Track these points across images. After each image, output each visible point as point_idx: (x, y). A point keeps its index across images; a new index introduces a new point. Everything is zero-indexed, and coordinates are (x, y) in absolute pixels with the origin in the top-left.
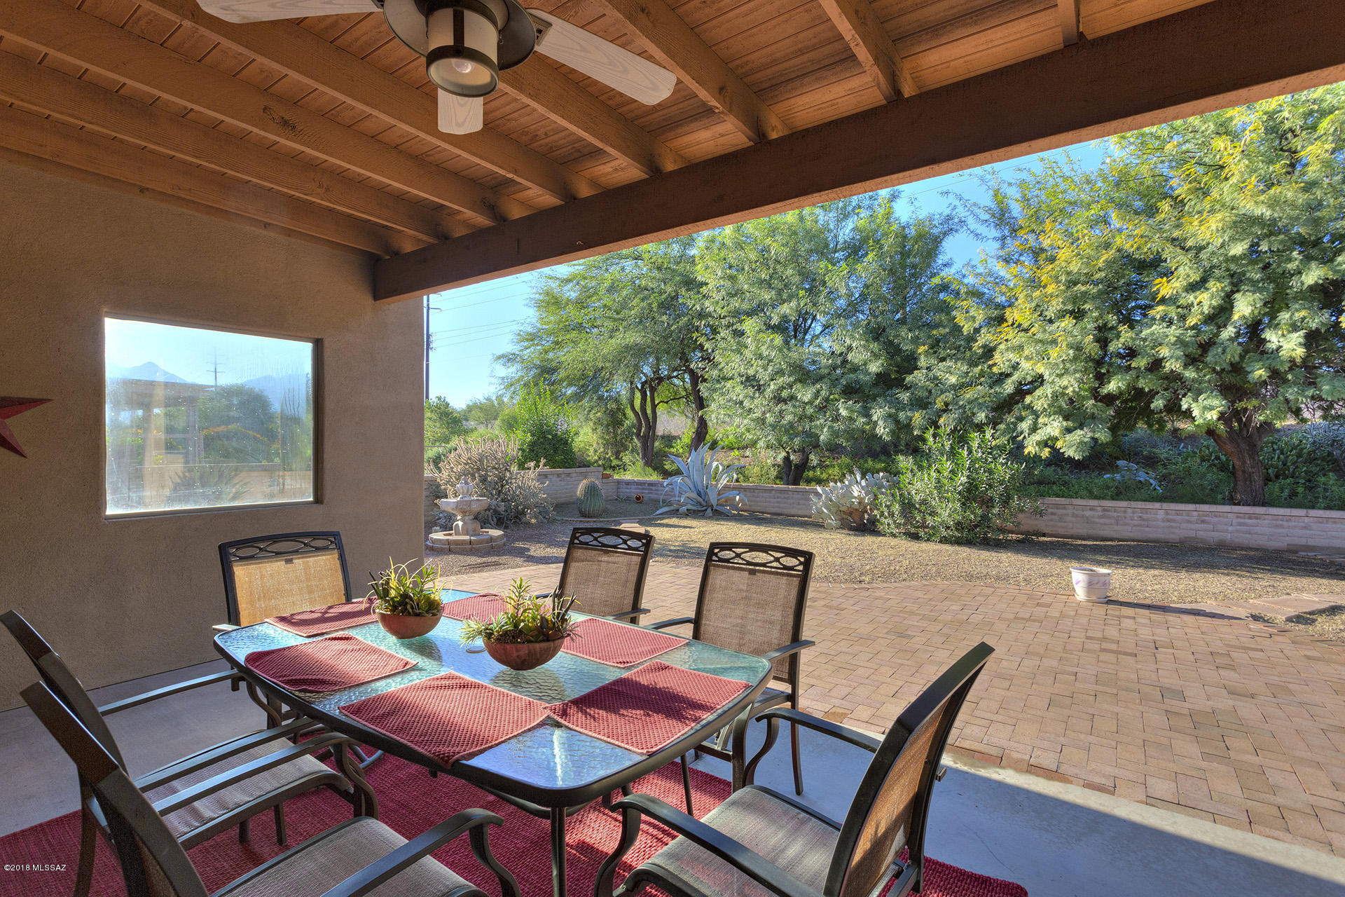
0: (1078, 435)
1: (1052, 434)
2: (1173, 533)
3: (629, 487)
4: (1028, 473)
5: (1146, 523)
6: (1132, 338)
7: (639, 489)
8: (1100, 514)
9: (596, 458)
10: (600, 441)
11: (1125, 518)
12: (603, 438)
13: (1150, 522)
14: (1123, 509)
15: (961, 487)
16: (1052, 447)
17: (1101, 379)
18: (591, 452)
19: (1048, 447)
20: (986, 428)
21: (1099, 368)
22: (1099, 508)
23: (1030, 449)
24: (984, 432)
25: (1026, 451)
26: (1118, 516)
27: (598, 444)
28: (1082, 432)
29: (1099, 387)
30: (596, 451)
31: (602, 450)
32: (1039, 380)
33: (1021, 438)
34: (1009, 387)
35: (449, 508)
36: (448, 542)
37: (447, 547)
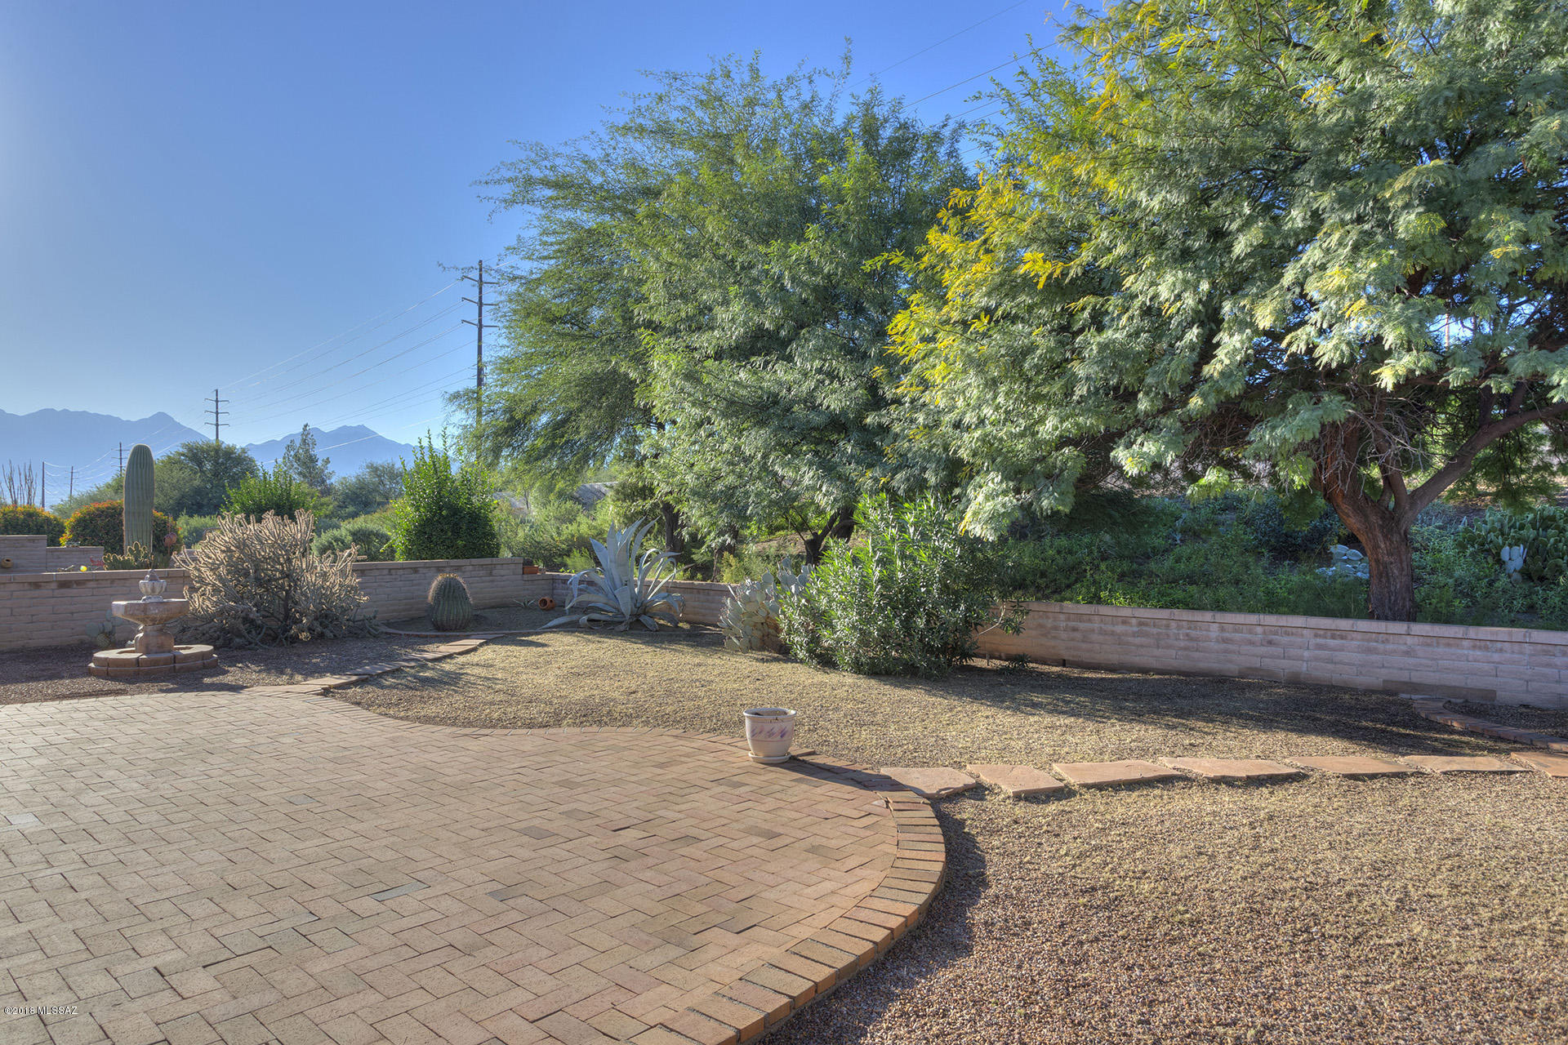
2: (1230, 661)
14: (1167, 622)
35: (119, 614)
36: (107, 662)
37: (105, 669)
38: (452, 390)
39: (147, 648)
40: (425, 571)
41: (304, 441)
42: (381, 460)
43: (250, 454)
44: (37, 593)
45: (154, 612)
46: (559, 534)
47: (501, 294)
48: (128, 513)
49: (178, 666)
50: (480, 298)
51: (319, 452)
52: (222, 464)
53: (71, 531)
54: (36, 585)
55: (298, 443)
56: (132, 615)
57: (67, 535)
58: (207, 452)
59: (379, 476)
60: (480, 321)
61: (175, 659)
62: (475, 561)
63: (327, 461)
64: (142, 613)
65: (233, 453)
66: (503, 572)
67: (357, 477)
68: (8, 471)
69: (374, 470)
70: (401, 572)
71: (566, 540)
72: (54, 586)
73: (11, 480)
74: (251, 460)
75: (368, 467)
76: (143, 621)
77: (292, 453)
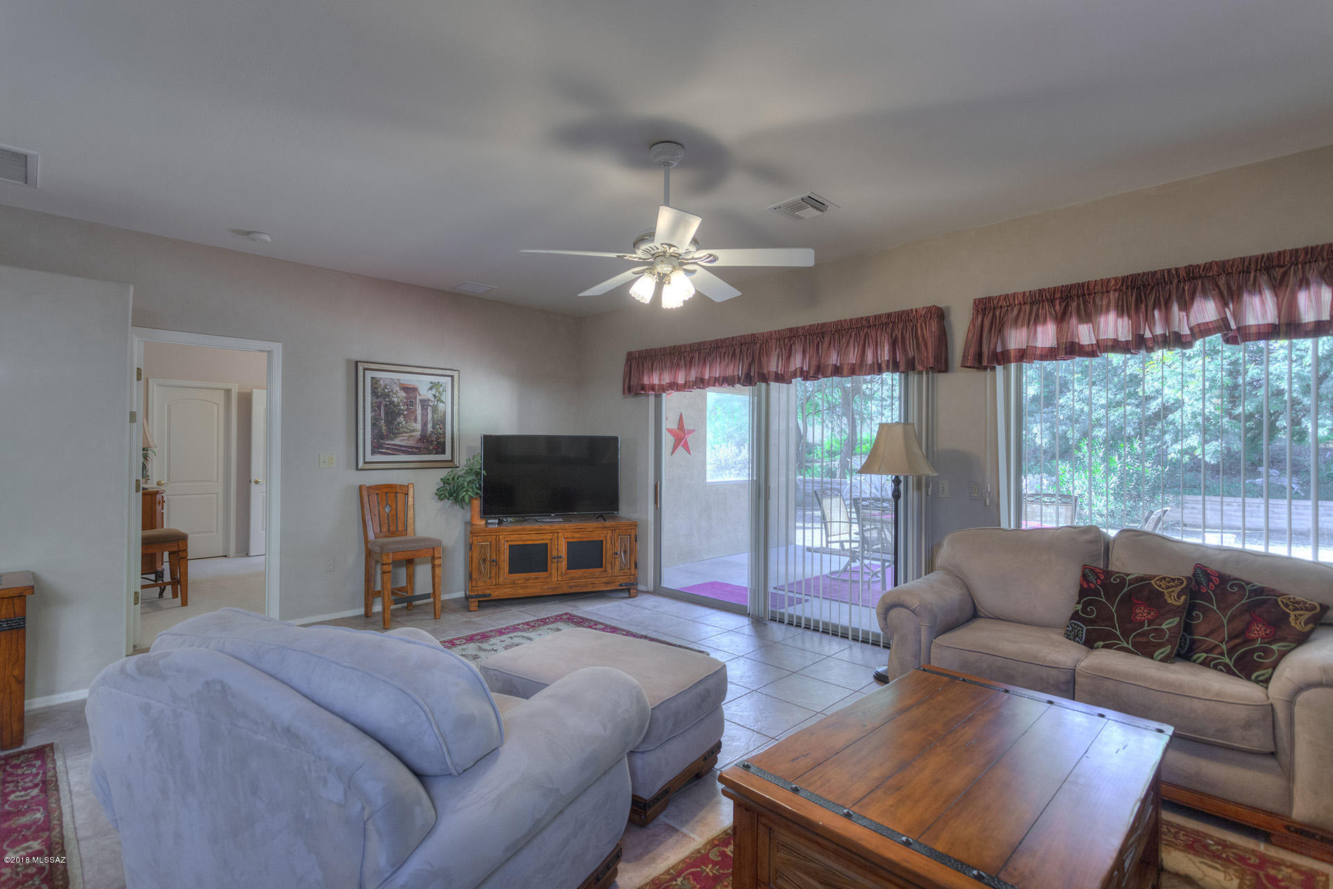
0: (1213, 446)
1: (1191, 445)
2: (1302, 524)
4: (1171, 474)
5: (1277, 516)
6: (1258, 373)
8: (1236, 508)
11: (1259, 512)
13: (1282, 515)
14: (1257, 505)
15: (1113, 485)
16: (1192, 455)
17: (1234, 400)
19: (1189, 454)
20: (1134, 439)
21: (1233, 394)
22: (1235, 504)
23: (1172, 456)
24: (1132, 442)
25: (1169, 457)
26: (1252, 511)
28: (1217, 443)
29: (1232, 409)
32: (1179, 404)
33: (1164, 447)
34: (1154, 406)
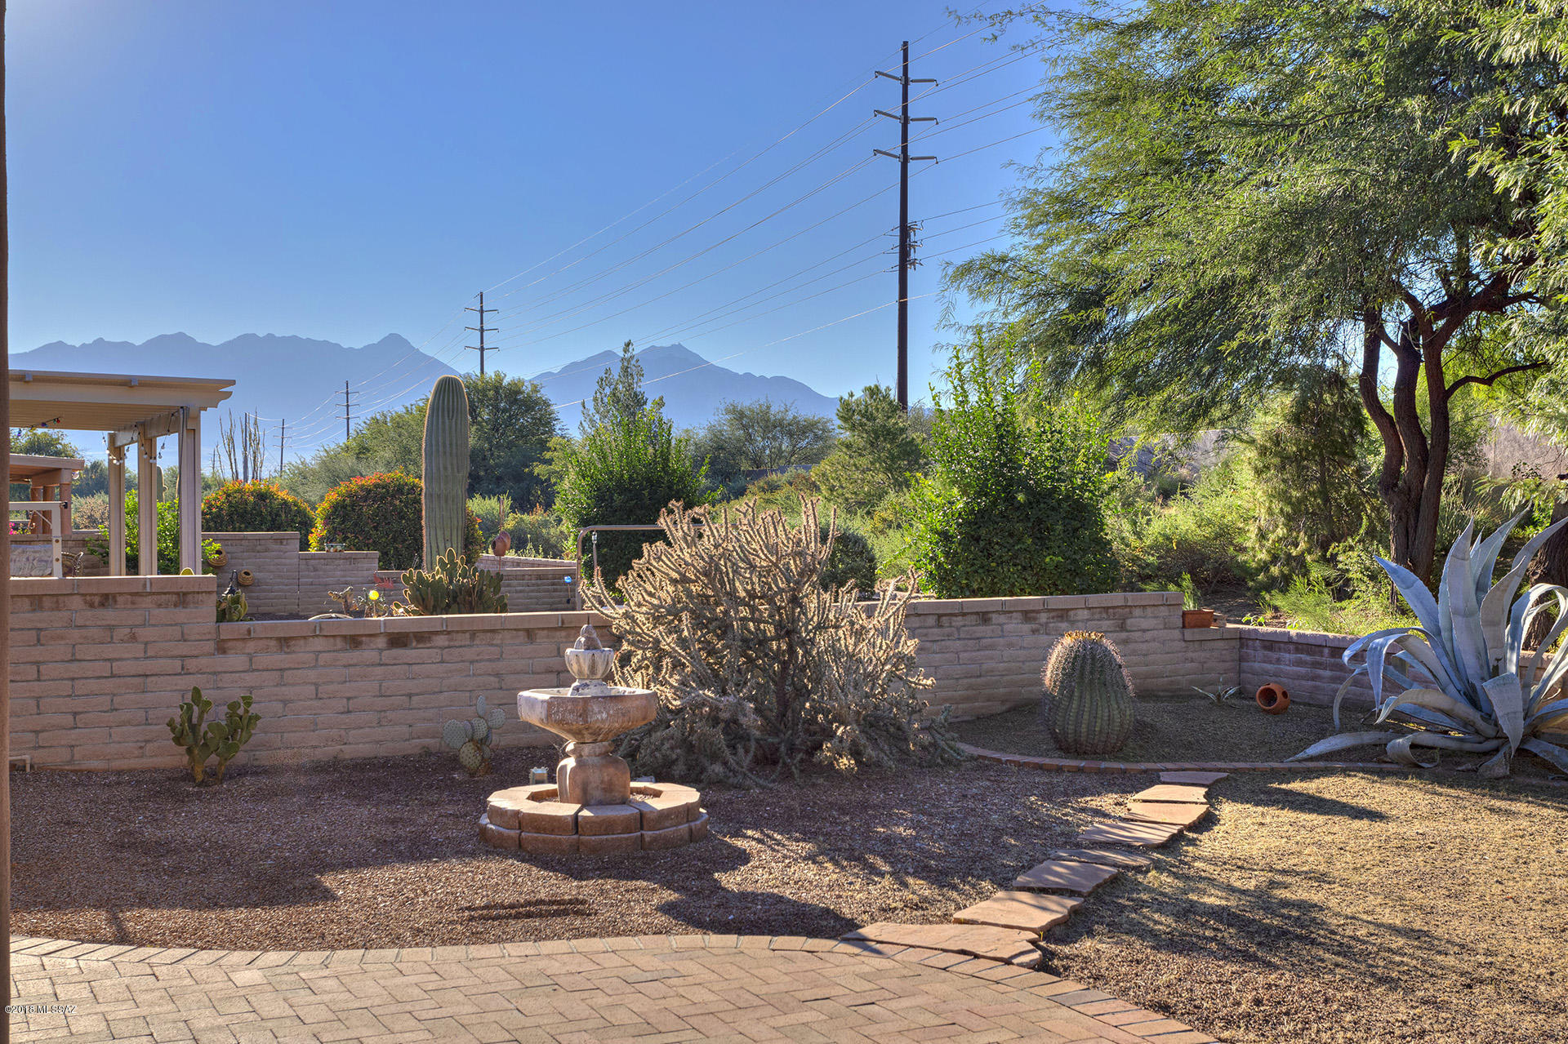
3: (1274, 655)
7: (1300, 663)
9: (1263, 556)
10: (1277, 506)
12: (1284, 496)
18: (1250, 539)
27: (1270, 511)
30: (1262, 535)
31: (1281, 532)
35: (534, 717)
36: (518, 820)
37: (514, 833)
38: (960, 260)
39: (585, 791)
40: (1002, 619)
41: (625, 370)
42: (747, 401)
43: (545, 393)
44: (355, 656)
45: (600, 716)
46: (1139, 535)
47: (1054, 63)
48: (429, 496)
49: (648, 834)
50: (905, 109)
51: (648, 388)
52: (504, 411)
53: (325, 524)
54: (354, 641)
55: (616, 373)
56: (560, 723)
57: (319, 530)
58: (484, 391)
59: (745, 427)
60: (905, 149)
61: (643, 819)
62: (1094, 599)
63: (661, 404)
64: (575, 715)
65: (519, 392)
66: (1145, 624)
67: (711, 429)
68: (227, 428)
69: (739, 416)
70: (958, 622)
71: (1155, 547)
72: (381, 642)
73: (231, 440)
74: (547, 404)
75: (728, 412)
76: (577, 734)
77: (608, 391)
